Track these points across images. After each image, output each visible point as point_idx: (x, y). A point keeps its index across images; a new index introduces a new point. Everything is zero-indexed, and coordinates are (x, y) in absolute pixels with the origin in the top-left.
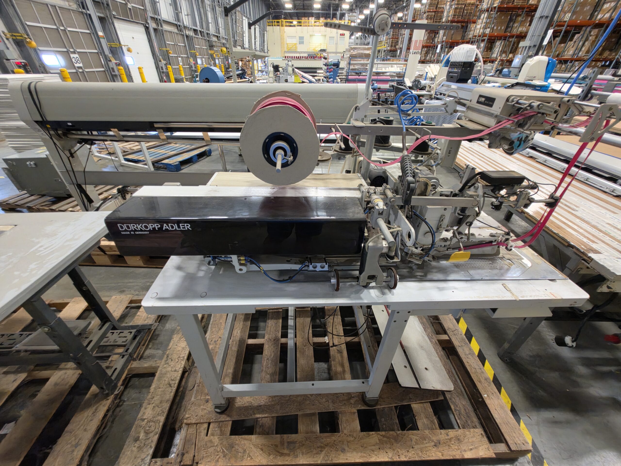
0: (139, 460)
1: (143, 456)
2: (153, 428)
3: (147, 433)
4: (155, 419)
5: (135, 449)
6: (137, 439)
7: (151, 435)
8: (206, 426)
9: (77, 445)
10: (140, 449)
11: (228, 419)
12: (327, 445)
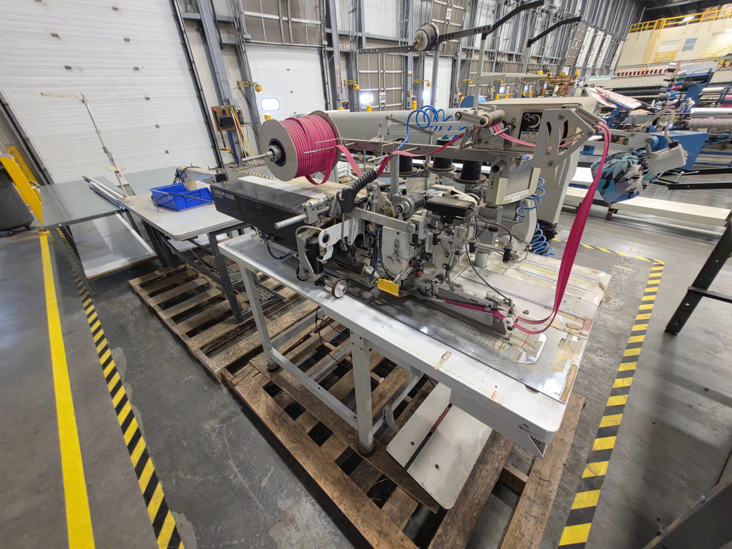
0: (220, 363)
1: (223, 363)
2: (237, 353)
3: (234, 354)
4: (242, 350)
5: (223, 357)
6: (228, 353)
7: (235, 356)
8: (257, 372)
9: (209, 337)
10: (225, 358)
11: (269, 377)
12: (301, 443)
